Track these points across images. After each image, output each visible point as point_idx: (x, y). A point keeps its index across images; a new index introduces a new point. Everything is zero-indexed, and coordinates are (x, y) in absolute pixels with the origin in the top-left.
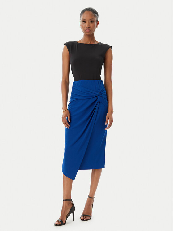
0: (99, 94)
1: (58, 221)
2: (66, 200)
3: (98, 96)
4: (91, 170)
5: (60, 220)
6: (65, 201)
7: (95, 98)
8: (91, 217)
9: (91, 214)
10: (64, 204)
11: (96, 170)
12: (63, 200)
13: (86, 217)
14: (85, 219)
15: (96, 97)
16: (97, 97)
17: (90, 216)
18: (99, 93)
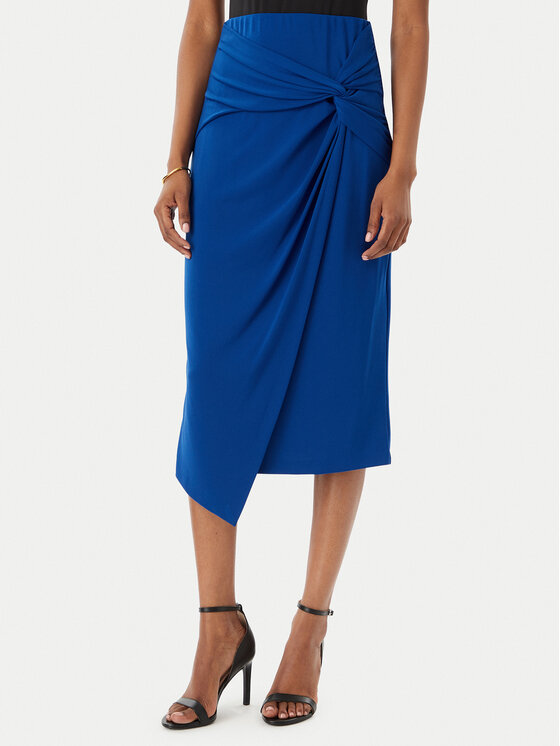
0: (341, 88)
1: (180, 707)
2: (213, 610)
3: (337, 100)
4: (311, 478)
5: (191, 703)
6: (208, 615)
7: (322, 111)
8: (313, 704)
9: (311, 689)
10: (208, 626)
11: (336, 478)
12: (202, 610)
13: (292, 705)
14: (282, 716)
15: (326, 104)
16: (330, 101)
17: (308, 701)
18: (342, 83)
